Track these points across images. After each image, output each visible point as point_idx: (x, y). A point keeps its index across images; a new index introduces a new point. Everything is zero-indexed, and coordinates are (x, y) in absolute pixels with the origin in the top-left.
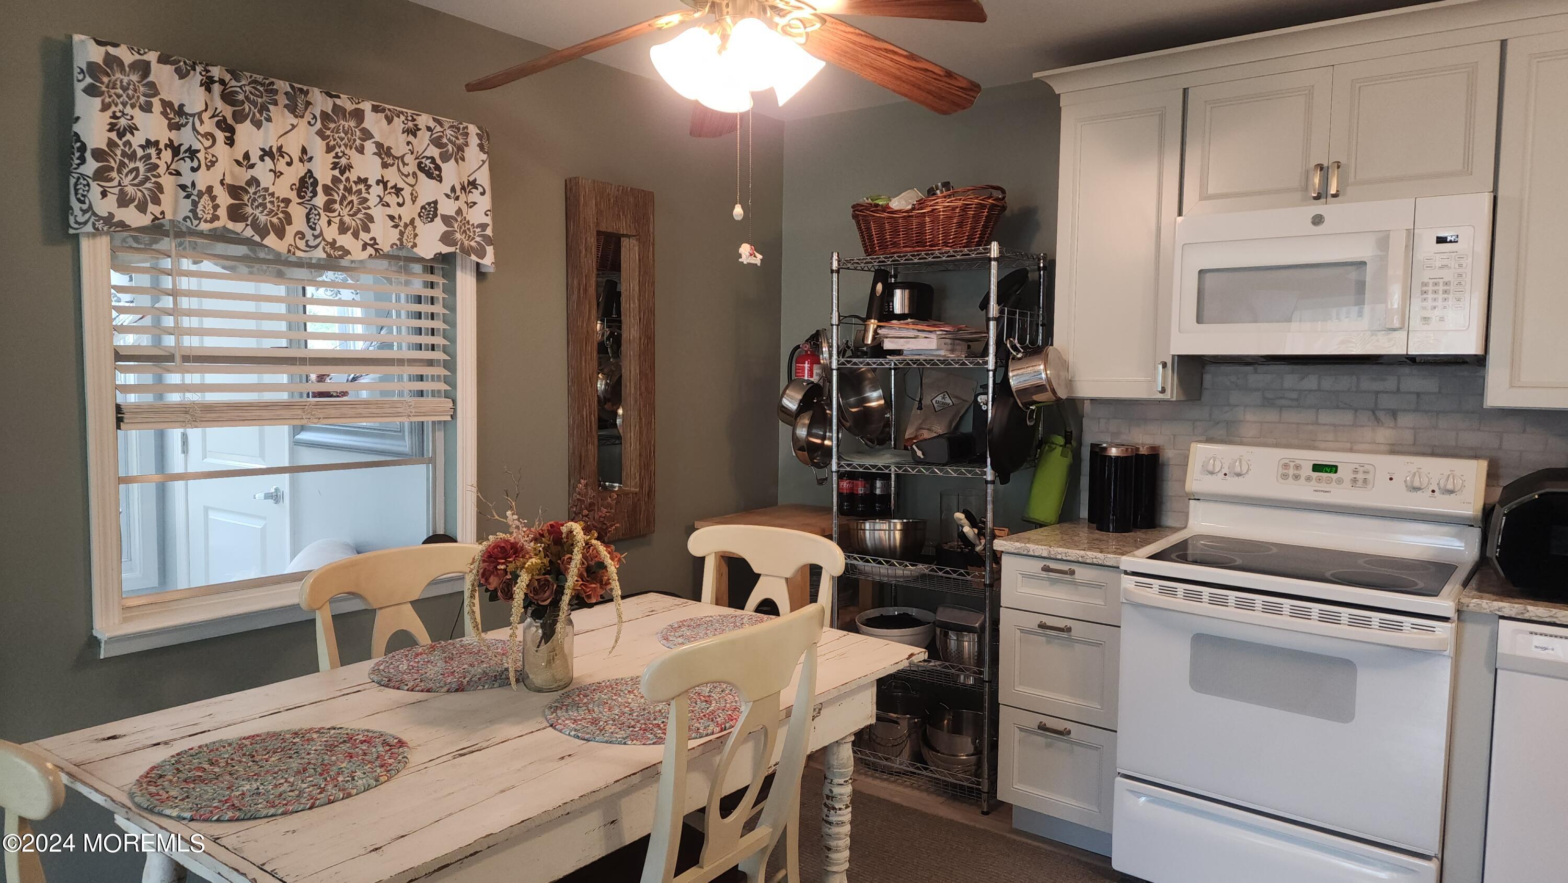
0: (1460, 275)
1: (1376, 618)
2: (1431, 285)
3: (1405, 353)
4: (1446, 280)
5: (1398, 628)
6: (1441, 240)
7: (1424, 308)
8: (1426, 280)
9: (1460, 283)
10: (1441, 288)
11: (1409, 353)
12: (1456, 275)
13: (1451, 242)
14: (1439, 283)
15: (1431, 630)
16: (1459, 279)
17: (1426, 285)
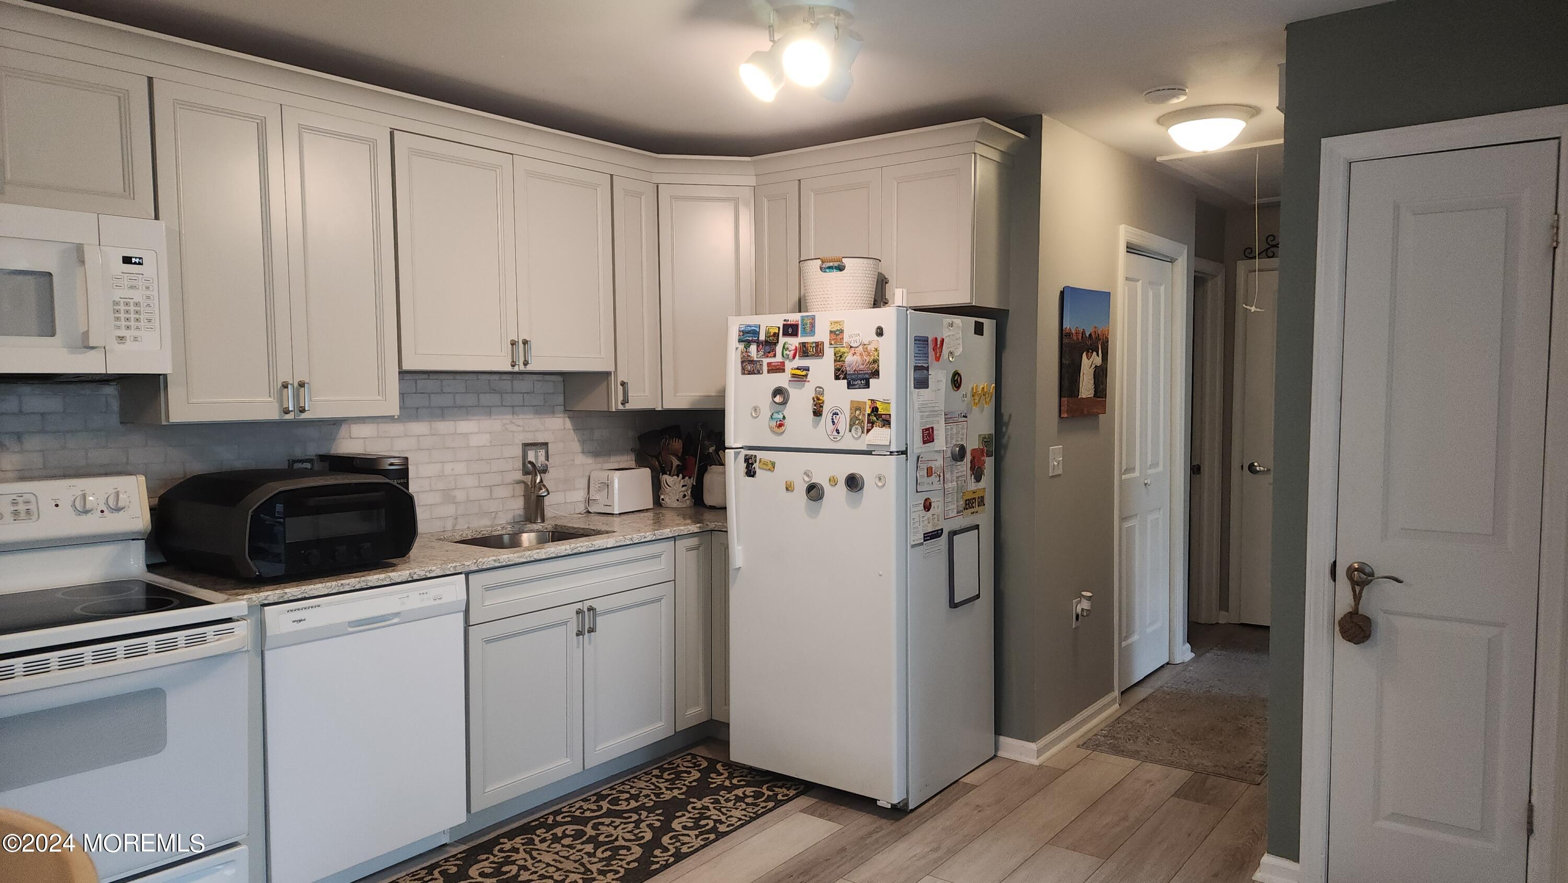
0: (148, 298)
1: (182, 636)
2: (122, 304)
3: (105, 372)
4: (136, 300)
5: (203, 640)
6: (127, 260)
7: (118, 327)
8: (117, 299)
9: (149, 305)
10: (132, 308)
11: (108, 373)
12: (144, 297)
13: (135, 263)
14: (129, 303)
15: (231, 631)
16: (148, 302)
17: (117, 304)
